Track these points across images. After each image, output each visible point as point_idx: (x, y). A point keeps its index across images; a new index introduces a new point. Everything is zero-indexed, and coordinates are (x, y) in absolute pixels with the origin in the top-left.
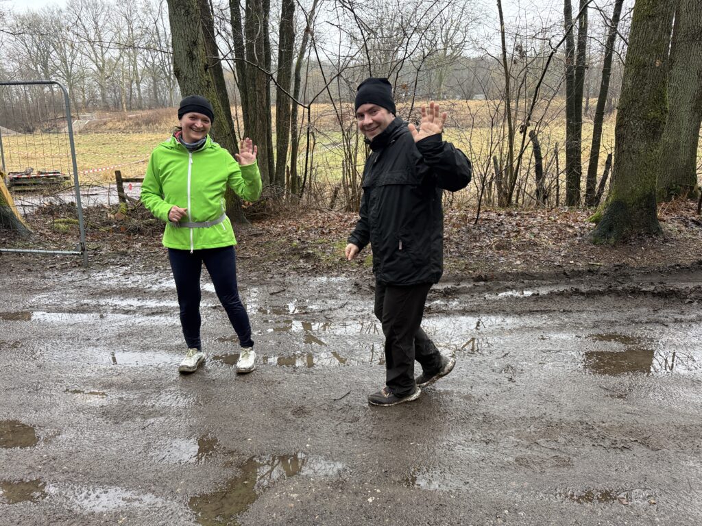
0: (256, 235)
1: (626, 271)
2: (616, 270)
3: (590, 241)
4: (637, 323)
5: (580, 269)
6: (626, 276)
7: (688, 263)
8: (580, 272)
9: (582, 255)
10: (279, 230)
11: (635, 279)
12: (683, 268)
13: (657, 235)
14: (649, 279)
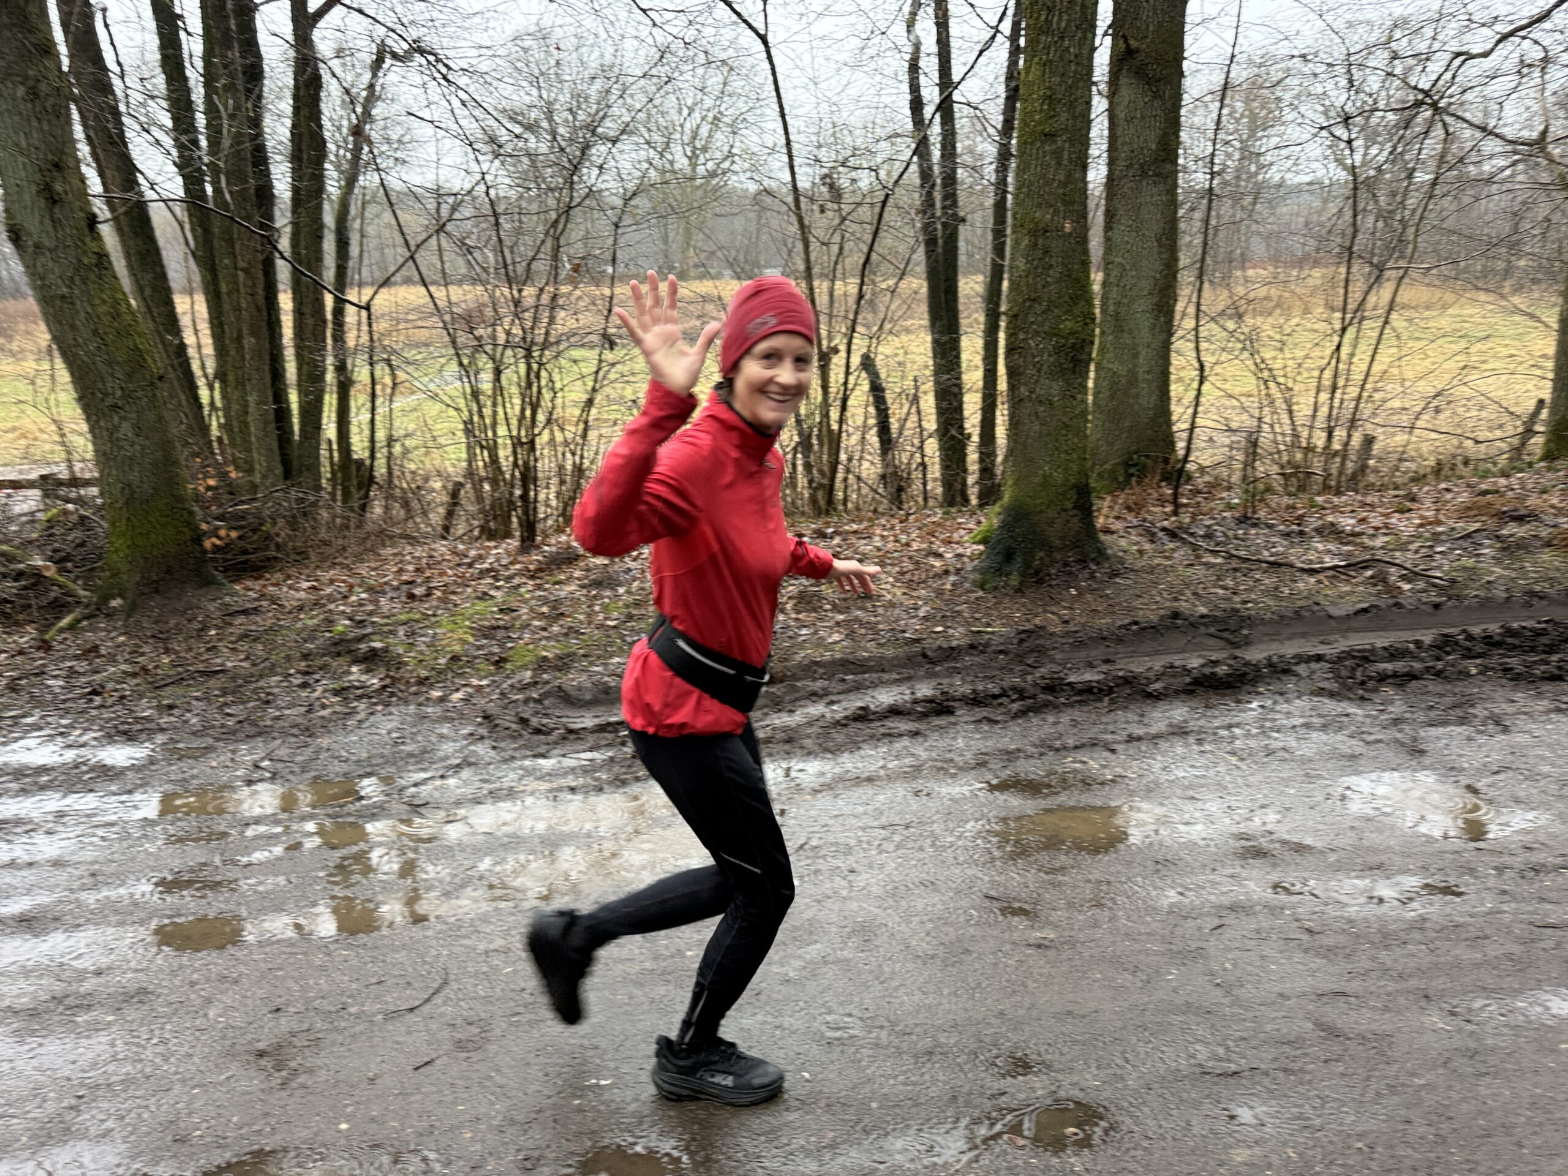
0: (245, 612)
1: (1041, 642)
2: (1021, 641)
3: (974, 583)
4: (1057, 750)
5: (954, 643)
6: (1041, 651)
7: (1154, 618)
8: (952, 648)
9: (959, 613)
10: (302, 595)
11: (1058, 656)
12: (1144, 629)
13: (1098, 564)
14: (1083, 654)
